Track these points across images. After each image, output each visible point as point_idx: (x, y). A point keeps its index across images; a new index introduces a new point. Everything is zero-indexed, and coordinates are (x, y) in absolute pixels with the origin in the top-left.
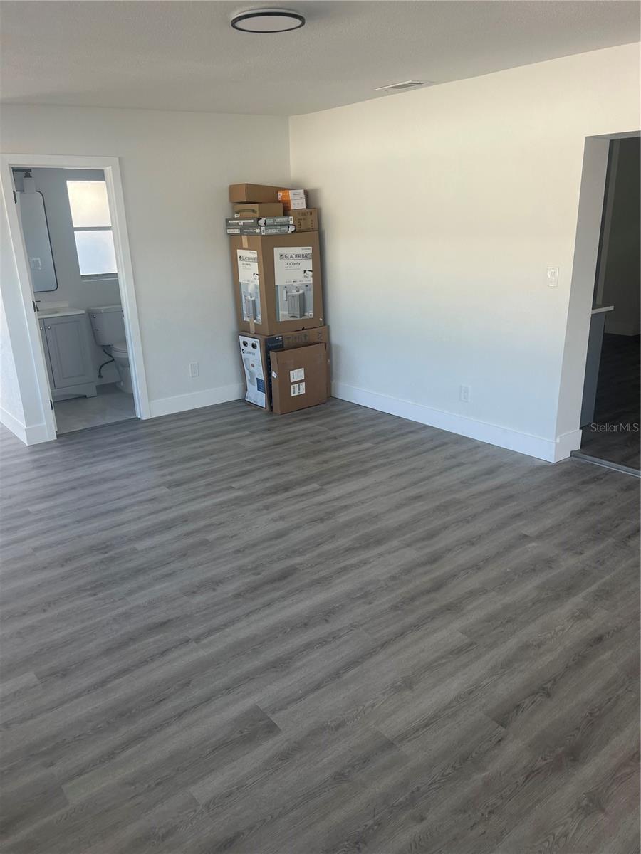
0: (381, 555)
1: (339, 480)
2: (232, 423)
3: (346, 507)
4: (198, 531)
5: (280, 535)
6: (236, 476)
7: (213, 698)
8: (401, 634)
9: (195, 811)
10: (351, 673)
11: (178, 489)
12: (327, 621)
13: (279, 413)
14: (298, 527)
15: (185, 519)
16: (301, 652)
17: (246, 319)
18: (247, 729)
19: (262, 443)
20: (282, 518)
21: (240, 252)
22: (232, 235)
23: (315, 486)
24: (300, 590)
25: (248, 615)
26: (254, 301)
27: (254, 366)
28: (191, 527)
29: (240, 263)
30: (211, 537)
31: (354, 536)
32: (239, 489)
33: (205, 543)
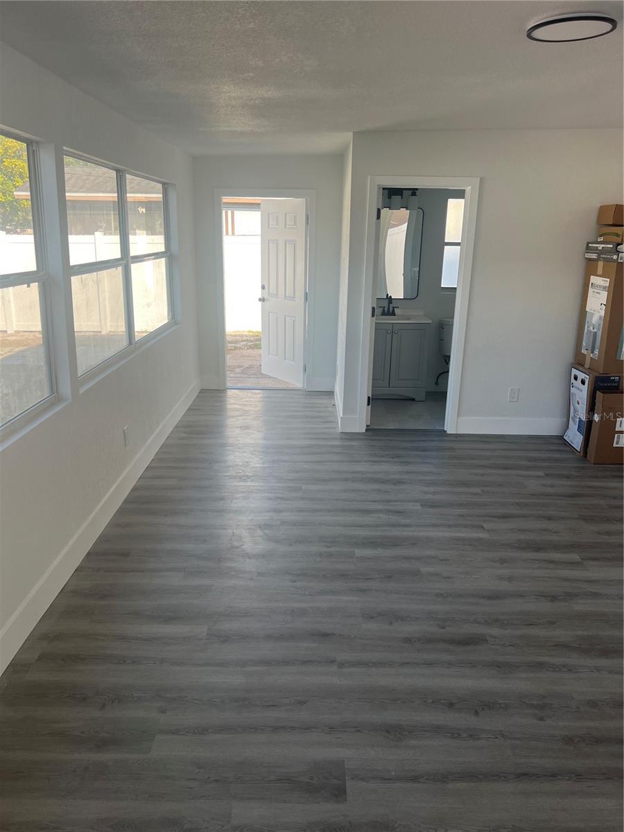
0: (598, 669)
1: (609, 560)
2: (530, 459)
3: (595, 595)
4: (418, 559)
5: (495, 596)
6: (493, 517)
7: (314, 730)
8: (553, 775)
9: (223, 826)
10: (460, 785)
11: (430, 510)
12: (476, 713)
13: (592, 461)
14: (521, 595)
15: (414, 542)
16: (425, 731)
17: (584, 351)
18: (318, 778)
19: (549, 490)
20: (510, 579)
21: (593, 279)
22: (590, 260)
23: (575, 557)
24: (473, 665)
25: (403, 664)
26: (595, 333)
27: (578, 403)
28: (415, 552)
29: (591, 290)
30: (425, 569)
31: (579, 633)
32: (487, 530)
33: (416, 573)
